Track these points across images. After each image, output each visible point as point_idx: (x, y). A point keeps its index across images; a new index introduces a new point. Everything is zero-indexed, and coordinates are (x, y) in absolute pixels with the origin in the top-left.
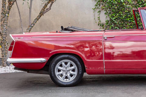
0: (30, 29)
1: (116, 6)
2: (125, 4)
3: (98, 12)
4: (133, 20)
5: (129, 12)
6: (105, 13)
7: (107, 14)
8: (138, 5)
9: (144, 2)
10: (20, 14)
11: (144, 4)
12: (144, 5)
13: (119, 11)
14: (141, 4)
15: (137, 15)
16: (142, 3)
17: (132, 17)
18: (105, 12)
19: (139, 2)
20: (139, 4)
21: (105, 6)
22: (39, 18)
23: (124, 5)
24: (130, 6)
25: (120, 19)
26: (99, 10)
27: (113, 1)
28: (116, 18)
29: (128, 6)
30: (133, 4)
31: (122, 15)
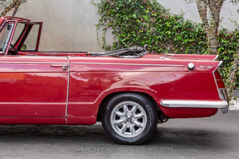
1: (127, 23)
2: (139, 21)
3: (103, 30)
4: (150, 44)
5: (145, 32)
6: (113, 32)
7: (115, 33)
8: (157, 23)
9: (165, 20)
12: (165, 24)
13: (132, 31)
14: (161, 23)
15: (155, 37)
16: (162, 21)
17: (148, 40)
18: (113, 30)
19: (158, 19)
20: (159, 23)
21: (112, 22)
23: (138, 23)
24: (147, 24)
25: (132, 41)
26: (105, 27)
27: (123, 16)
28: (127, 40)
29: (144, 24)
30: (151, 22)
31: (135, 35)
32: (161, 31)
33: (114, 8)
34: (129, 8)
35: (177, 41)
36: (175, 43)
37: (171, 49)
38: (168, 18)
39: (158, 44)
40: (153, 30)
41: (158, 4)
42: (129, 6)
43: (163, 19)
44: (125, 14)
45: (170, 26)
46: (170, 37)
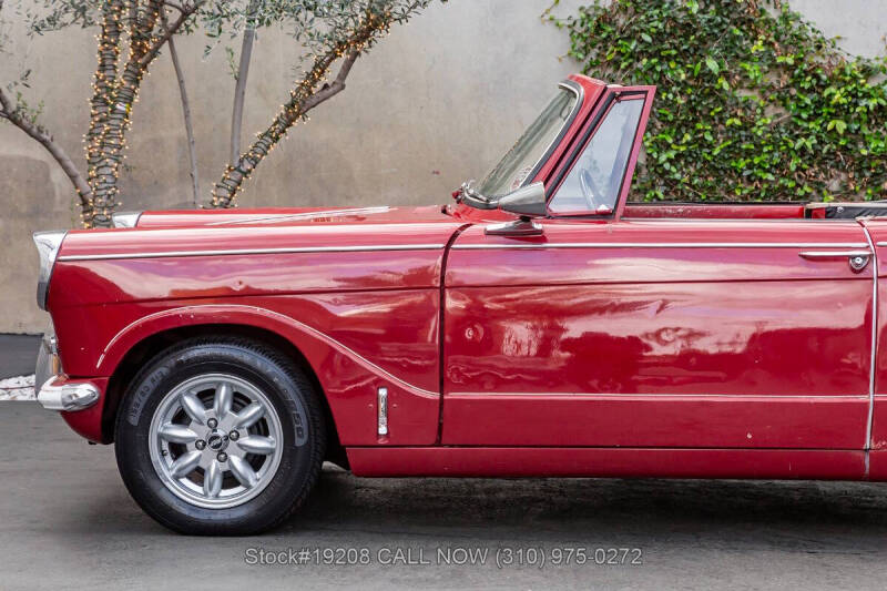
0: (232, 184)
1: (682, 93)
2: (726, 86)
4: (768, 171)
5: (748, 125)
8: (794, 91)
9: (824, 77)
10: (185, 103)
11: (824, 87)
12: (826, 93)
13: (696, 121)
14: (811, 90)
15: (786, 143)
16: (814, 81)
17: (759, 153)
19: (799, 76)
20: (802, 90)
22: (284, 131)
23: (721, 90)
24: (754, 97)
25: (696, 159)
27: (665, 67)
28: (679, 156)
29: (742, 94)
30: (771, 88)
31: (709, 138)
32: (809, 120)
33: (629, 39)
34: (686, 37)
35: (870, 156)
36: (860, 165)
37: (846, 188)
38: (836, 72)
39: (799, 168)
40: (778, 116)
41: (797, 18)
42: (688, 28)
43: (816, 76)
44: (669, 58)
45: (843, 100)
46: (842, 142)
